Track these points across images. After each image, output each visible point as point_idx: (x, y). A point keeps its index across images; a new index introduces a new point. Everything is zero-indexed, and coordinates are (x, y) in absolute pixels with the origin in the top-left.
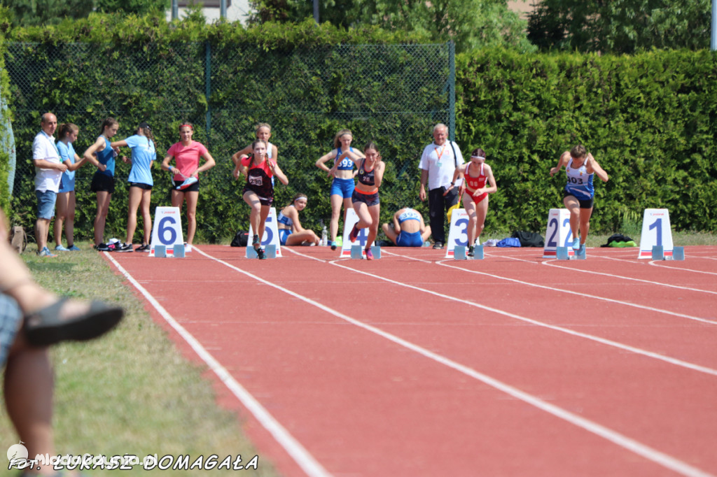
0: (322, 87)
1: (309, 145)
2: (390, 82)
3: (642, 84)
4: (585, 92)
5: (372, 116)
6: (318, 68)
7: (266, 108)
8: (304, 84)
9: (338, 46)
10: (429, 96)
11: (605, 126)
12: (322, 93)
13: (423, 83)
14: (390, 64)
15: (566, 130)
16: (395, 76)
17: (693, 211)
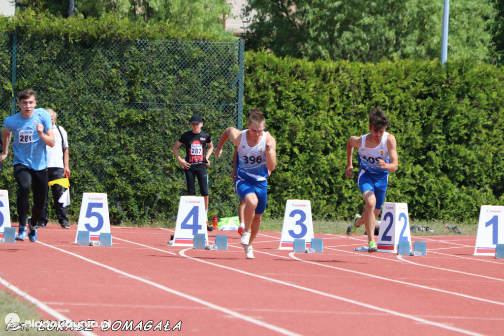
0: (121, 79)
1: (107, 132)
2: (184, 76)
3: (387, 89)
4: (339, 94)
5: (167, 107)
6: (118, 61)
7: (68, 96)
8: (104, 75)
9: (136, 41)
10: (219, 90)
11: (354, 125)
12: (121, 84)
13: (214, 78)
14: (184, 59)
15: (321, 127)
16: (188, 70)
17: (426, 202)
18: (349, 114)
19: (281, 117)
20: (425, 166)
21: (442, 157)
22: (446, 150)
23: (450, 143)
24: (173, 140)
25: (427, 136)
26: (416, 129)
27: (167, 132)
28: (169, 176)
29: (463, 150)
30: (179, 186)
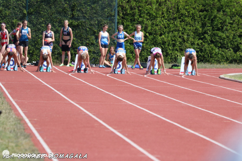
0: (69, 8)
2: (94, 7)
3: (186, 8)
4: (166, 11)
5: (87, 19)
6: (68, 1)
7: (48, 15)
8: (62, 7)
10: (108, 12)
11: (172, 24)
12: (69, 10)
13: (106, 7)
16: (95, 5)
17: (204, 55)
18: (170, 19)
19: (141, 21)
20: (203, 40)
21: (211, 36)
22: (213, 34)
23: (214, 30)
24: (89, 32)
25: (204, 28)
26: (199, 25)
27: (87, 29)
28: (88, 46)
29: (220, 34)
30: (92, 50)
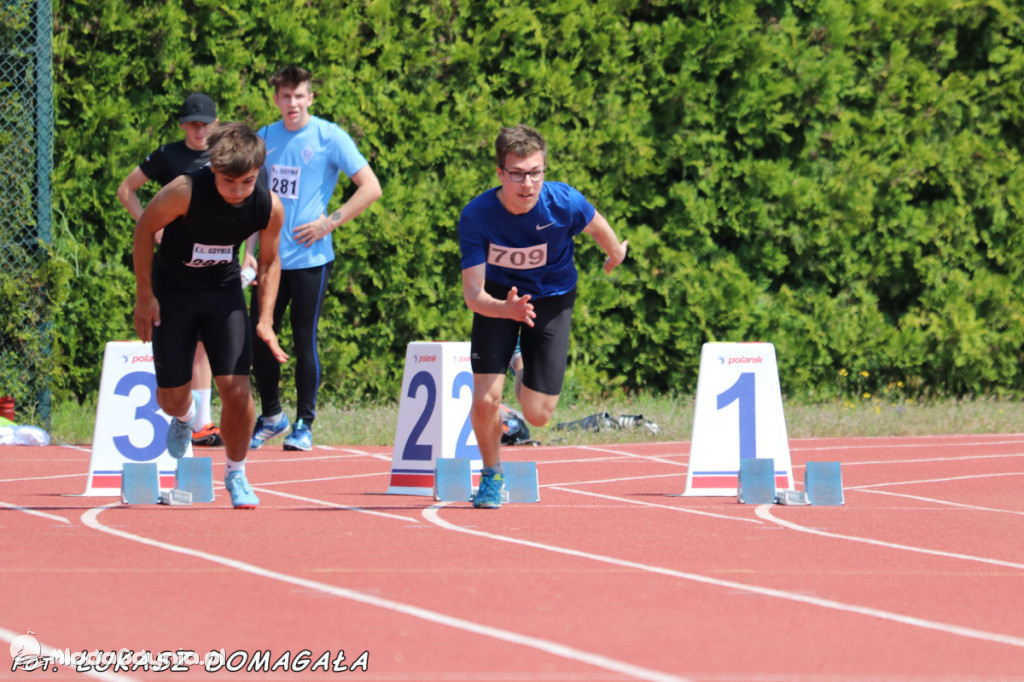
17: (672, 339)
18: (424, 74)
19: (207, 87)
20: (666, 229)
21: (717, 200)
22: (730, 178)
23: (738, 156)
25: (670, 137)
26: (633, 114)
29: (780, 176)
